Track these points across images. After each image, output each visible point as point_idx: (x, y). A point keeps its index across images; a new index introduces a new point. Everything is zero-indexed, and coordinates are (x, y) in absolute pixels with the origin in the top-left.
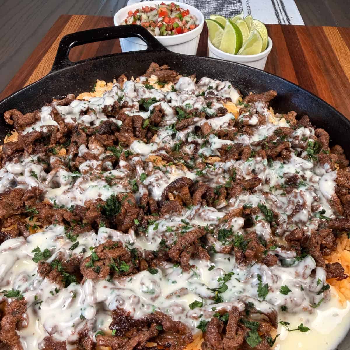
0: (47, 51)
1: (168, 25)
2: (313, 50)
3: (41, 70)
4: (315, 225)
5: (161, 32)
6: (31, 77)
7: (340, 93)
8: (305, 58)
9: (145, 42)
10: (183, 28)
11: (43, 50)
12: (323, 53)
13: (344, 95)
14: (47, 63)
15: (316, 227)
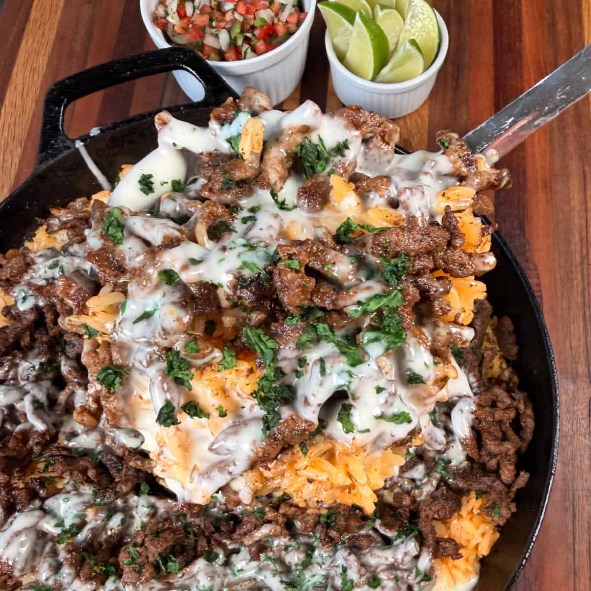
0: (23, 30)
1: (245, 20)
2: (541, 18)
3: (20, 88)
4: (432, 485)
5: (233, 37)
6: (4, 107)
7: (565, 141)
8: (521, 41)
9: (200, 82)
10: (276, 21)
11: (15, 28)
12: (561, 26)
13: (572, 148)
14: (28, 68)
15: (433, 489)
